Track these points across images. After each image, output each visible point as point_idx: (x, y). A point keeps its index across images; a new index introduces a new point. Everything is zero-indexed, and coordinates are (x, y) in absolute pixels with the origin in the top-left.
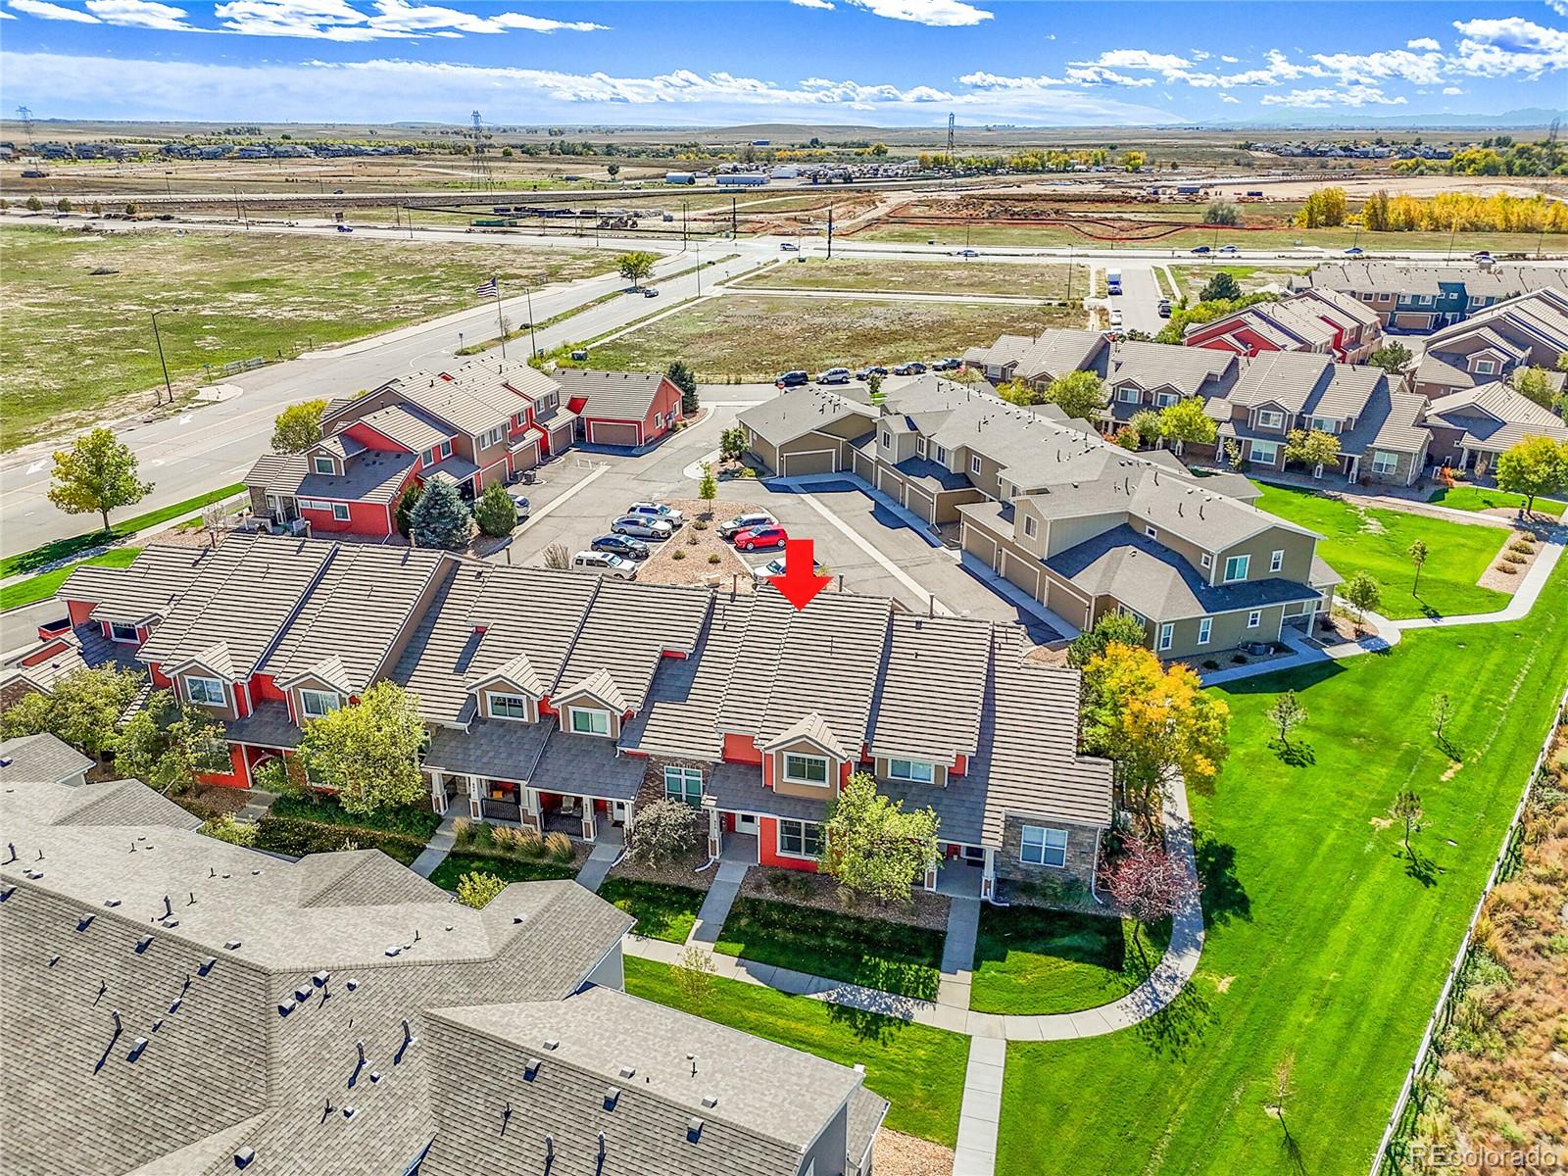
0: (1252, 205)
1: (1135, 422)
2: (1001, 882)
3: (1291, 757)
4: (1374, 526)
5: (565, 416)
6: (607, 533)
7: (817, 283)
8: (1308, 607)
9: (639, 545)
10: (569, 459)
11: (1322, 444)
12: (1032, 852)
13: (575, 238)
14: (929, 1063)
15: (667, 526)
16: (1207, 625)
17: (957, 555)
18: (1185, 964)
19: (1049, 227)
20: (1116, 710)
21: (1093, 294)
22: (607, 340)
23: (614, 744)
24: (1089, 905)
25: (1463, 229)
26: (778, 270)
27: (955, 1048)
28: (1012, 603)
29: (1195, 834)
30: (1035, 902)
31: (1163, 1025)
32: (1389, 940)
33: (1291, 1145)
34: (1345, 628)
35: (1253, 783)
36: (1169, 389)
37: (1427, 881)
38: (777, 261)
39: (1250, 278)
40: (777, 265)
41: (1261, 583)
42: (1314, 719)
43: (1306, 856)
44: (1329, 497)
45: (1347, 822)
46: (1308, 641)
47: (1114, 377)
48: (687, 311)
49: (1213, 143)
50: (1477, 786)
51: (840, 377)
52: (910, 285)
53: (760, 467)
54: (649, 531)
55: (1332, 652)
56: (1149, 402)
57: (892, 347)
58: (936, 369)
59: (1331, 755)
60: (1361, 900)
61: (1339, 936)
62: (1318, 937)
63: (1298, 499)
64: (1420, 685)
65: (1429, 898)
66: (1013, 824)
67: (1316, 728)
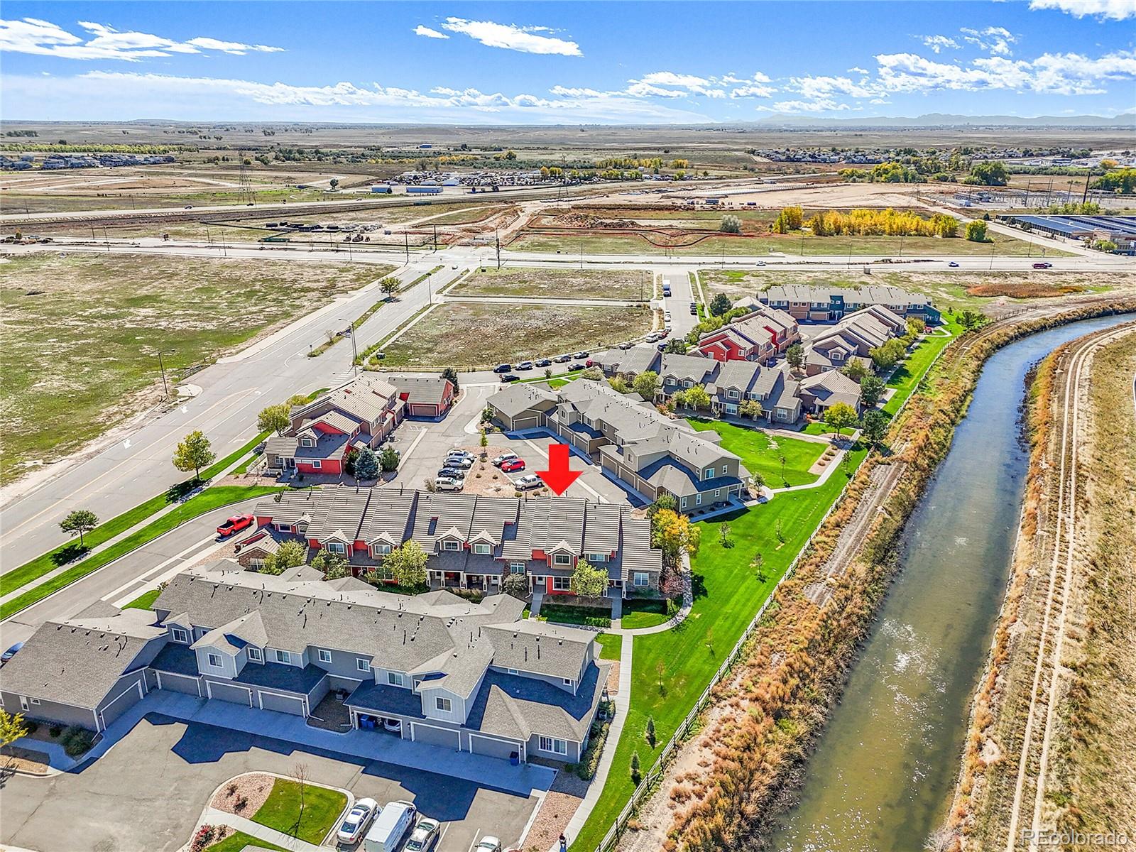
0: (750, 212)
1: (675, 395)
2: (628, 593)
3: (726, 545)
4: (774, 445)
5: (400, 404)
6: (441, 468)
7: (498, 290)
8: (739, 487)
9: (460, 471)
10: (405, 425)
11: (755, 407)
12: (638, 582)
13: (333, 253)
14: (611, 643)
15: (469, 462)
16: (699, 497)
17: (599, 468)
18: (686, 611)
19: (629, 236)
20: (663, 532)
21: (655, 297)
22: (390, 342)
23: (492, 556)
24: (656, 597)
25: (867, 234)
26: (471, 279)
27: (618, 640)
28: (624, 490)
29: (692, 574)
30: (639, 598)
31: (678, 628)
32: (748, 600)
33: (712, 652)
34: (753, 493)
35: (712, 555)
36: (689, 379)
37: (763, 581)
38: (468, 271)
39: (742, 280)
40: (469, 274)
41: (719, 478)
42: (736, 531)
43: (727, 577)
44: (758, 431)
45: (742, 566)
46: (738, 500)
47: (664, 373)
48: (427, 316)
49: (731, 146)
50: (787, 551)
51: (527, 366)
52: (552, 291)
53: (502, 426)
54: (461, 465)
55: (747, 504)
56: (681, 386)
57: (550, 342)
58: (576, 358)
59: (741, 543)
60: (742, 589)
61: (733, 600)
62: (727, 601)
63: (745, 433)
64: (776, 515)
65: (764, 586)
66: (631, 572)
67: (737, 534)
